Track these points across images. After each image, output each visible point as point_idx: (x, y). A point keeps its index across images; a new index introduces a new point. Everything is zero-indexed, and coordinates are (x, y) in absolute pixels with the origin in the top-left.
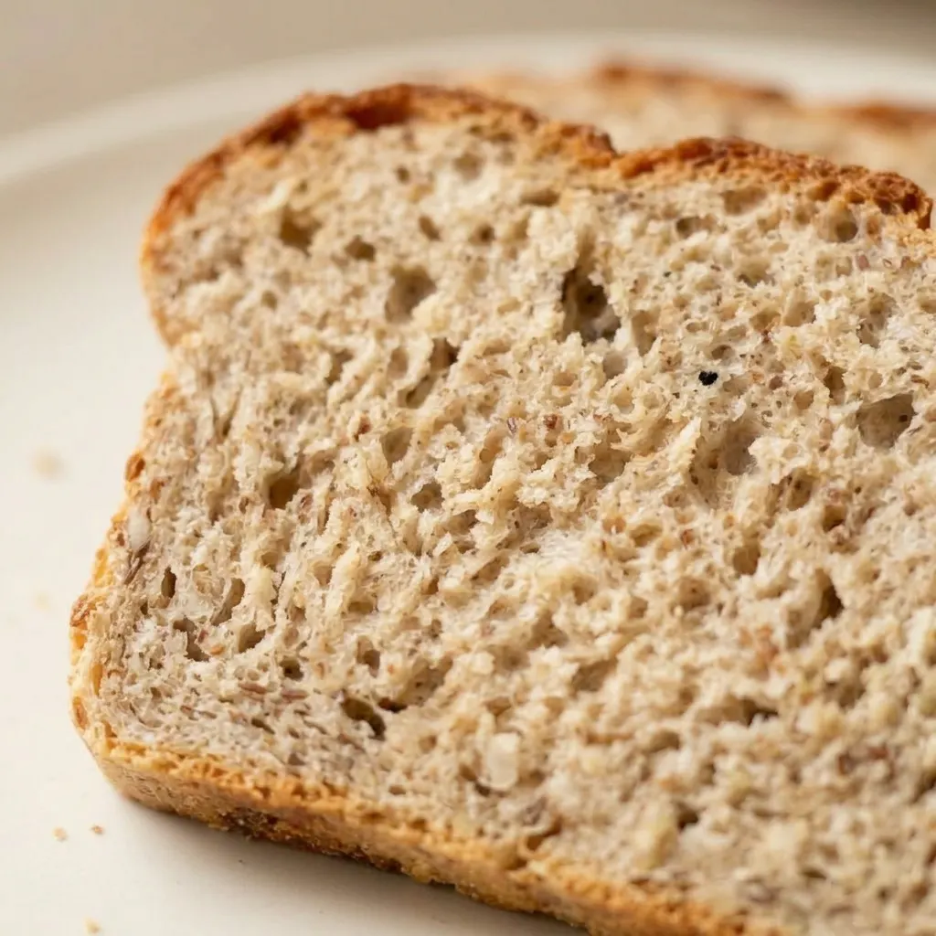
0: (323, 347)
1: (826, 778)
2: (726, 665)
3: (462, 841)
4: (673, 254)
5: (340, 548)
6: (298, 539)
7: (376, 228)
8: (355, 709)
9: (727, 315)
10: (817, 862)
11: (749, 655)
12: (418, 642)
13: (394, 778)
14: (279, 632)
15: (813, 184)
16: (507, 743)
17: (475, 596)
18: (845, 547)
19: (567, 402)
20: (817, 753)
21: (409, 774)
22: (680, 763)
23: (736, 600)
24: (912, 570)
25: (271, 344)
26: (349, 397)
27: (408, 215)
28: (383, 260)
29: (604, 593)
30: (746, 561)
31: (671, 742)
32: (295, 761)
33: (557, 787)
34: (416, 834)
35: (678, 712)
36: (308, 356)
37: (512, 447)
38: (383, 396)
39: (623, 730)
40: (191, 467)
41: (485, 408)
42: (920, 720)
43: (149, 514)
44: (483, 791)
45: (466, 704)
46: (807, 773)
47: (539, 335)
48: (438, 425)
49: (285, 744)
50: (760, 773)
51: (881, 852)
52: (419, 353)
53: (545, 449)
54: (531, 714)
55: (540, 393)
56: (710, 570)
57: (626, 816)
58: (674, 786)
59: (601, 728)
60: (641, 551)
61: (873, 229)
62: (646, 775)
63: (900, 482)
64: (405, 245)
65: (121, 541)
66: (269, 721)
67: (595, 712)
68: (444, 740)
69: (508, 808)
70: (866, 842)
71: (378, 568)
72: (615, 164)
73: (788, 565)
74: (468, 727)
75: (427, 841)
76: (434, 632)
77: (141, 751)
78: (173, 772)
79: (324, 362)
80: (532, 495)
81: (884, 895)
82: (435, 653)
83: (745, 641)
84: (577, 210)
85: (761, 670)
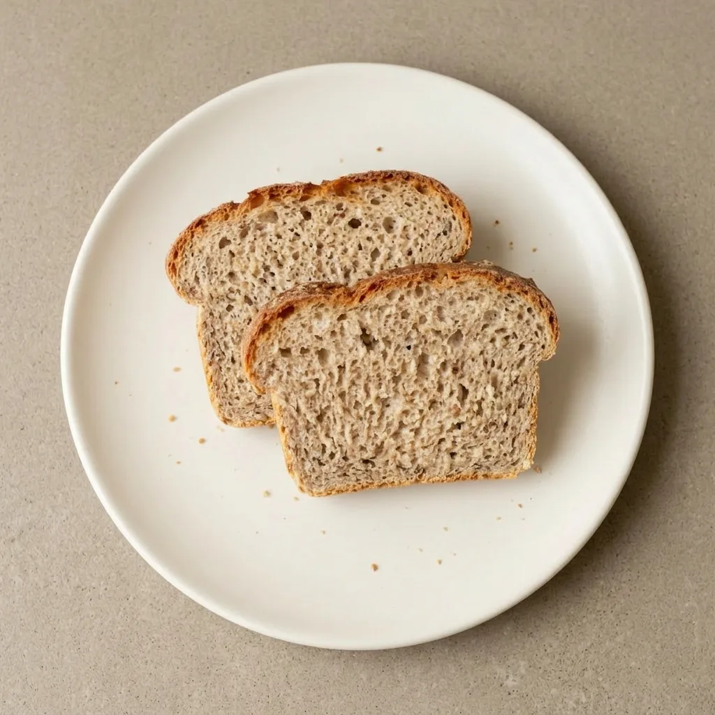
0: (311, 380)
1: (483, 434)
2: (448, 417)
3: (404, 483)
4: (383, 318)
5: (343, 427)
6: (331, 428)
7: (306, 344)
8: (366, 462)
9: (405, 329)
10: (488, 453)
11: (453, 413)
12: (373, 441)
13: (383, 475)
14: (339, 452)
15: (407, 284)
16: (406, 456)
17: (381, 425)
18: (462, 376)
19: (378, 369)
20: (478, 429)
21: (385, 473)
22: (447, 445)
23: (444, 399)
24: (481, 375)
25: (297, 385)
26: (324, 390)
27: (311, 336)
28: (313, 351)
29: (412, 412)
30: (440, 388)
31: (442, 440)
33: (420, 461)
35: (441, 433)
36: (309, 384)
37: (371, 386)
38: (333, 386)
39: (430, 442)
40: (297, 423)
41: (359, 378)
42: (498, 412)
43: (292, 438)
44: (404, 469)
45: (391, 451)
46: (478, 435)
47: (363, 354)
48: (350, 387)
49: (354, 478)
50: (467, 439)
51: (501, 446)
52: (335, 371)
53: (380, 383)
54: (407, 447)
55: (371, 369)
56: (434, 395)
57: (439, 461)
58: (447, 449)
59: (425, 444)
60: (415, 398)
61: (428, 289)
62: (439, 450)
63: (468, 353)
64: (316, 345)
66: (347, 473)
67: (422, 440)
68: (390, 461)
69: (411, 471)
70: (498, 444)
71: (355, 428)
72: (355, 300)
73: (451, 387)
74: (394, 457)
76: (376, 437)
79: (314, 384)
80: (383, 395)
81: (505, 455)
82: (378, 442)
83: (450, 410)
84: (353, 316)
85: (457, 414)
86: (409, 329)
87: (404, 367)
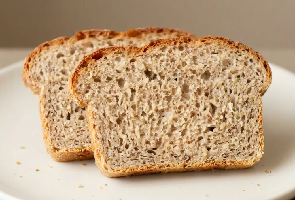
0: (113, 96)
1: (228, 134)
2: (204, 123)
3: (176, 166)
4: (159, 62)
5: (134, 127)
6: (126, 128)
7: (110, 74)
8: (150, 152)
9: (173, 68)
10: (232, 147)
11: (207, 120)
12: (154, 137)
13: (161, 160)
14: (132, 144)
15: (173, 43)
16: (177, 148)
17: (159, 127)
18: (211, 98)
19: (157, 91)
20: (224, 131)
21: (163, 159)
22: (204, 141)
23: (200, 112)
24: (223, 97)
25: (104, 99)
26: (122, 103)
27: (114, 70)
28: (114, 79)
29: (179, 119)
30: (198, 105)
31: (201, 138)
32: (144, 163)
33: (187, 152)
34: (168, 167)
35: (200, 133)
36: (112, 99)
37: (152, 101)
38: (128, 101)
39: (193, 139)
40: (103, 123)
41: (144, 97)
42: (237, 120)
43: (100, 133)
44: (175, 157)
45: (167, 145)
46: (224, 135)
47: (147, 82)
48: (138, 102)
49: (142, 161)
50: (217, 137)
51: (241, 142)
52: (129, 92)
53: (158, 100)
54: (178, 142)
55: (152, 91)
56: (193, 109)
57: (200, 152)
58: (204, 145)
59: (189, 140)
60: (181, 110)
61: (186, 47)
62: (199, 145)
63: (214, 84)
64: (116, 76)
65: (98, 139)
66: (137, 158)
67: (187, 138)
68: (166, 151)
69: (181, 158)
70: (238, 142)
71: (142, 128)
72: (141, 51)
73: (205, 104)
74: (169, 148)
75: (170, 168)
76: (156, 135)
77: (119, 170)
78: (126, 172)
79: (115, 99)
80: (160, 108)
81: (244, 149)
82: (158, 138)
83: (205, 118)
84: (140, 60)
85: (210, 121)
86: (176, 68)
87: (174, 90)
